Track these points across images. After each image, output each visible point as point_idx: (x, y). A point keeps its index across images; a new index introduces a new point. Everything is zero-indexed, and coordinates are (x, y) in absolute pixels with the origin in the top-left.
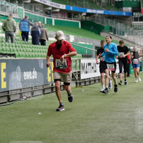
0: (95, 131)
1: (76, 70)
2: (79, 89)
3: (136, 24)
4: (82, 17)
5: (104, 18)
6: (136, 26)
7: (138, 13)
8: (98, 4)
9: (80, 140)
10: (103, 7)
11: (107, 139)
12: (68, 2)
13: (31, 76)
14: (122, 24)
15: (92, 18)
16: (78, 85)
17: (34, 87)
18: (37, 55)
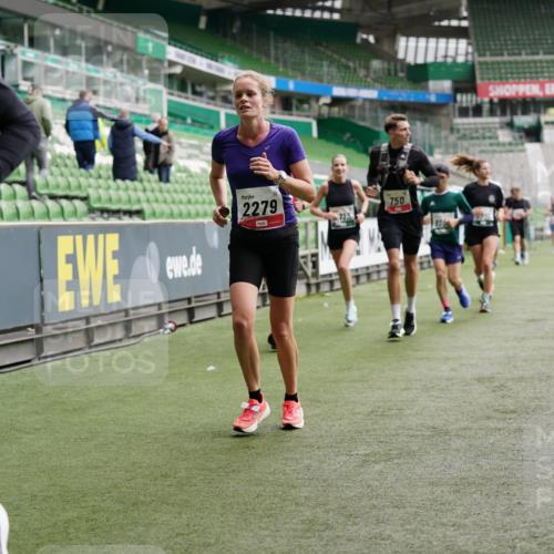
0: (359, 413)
1: (306, 249)
2: (314, 300)
3: (463, 124)
4: (320, 107)
5: (379, 110)
6: (465, 129)
7: (469, 96)
8: (362, 73)
9: (321, 436)
10: (376, 80)
11: (394, 433)
12: (281, 69)
13: (186, 269)
14: (427, 126)
15: (346, 111)
16: (313, 289)
17: (196, 297)
18: (201, 212)
